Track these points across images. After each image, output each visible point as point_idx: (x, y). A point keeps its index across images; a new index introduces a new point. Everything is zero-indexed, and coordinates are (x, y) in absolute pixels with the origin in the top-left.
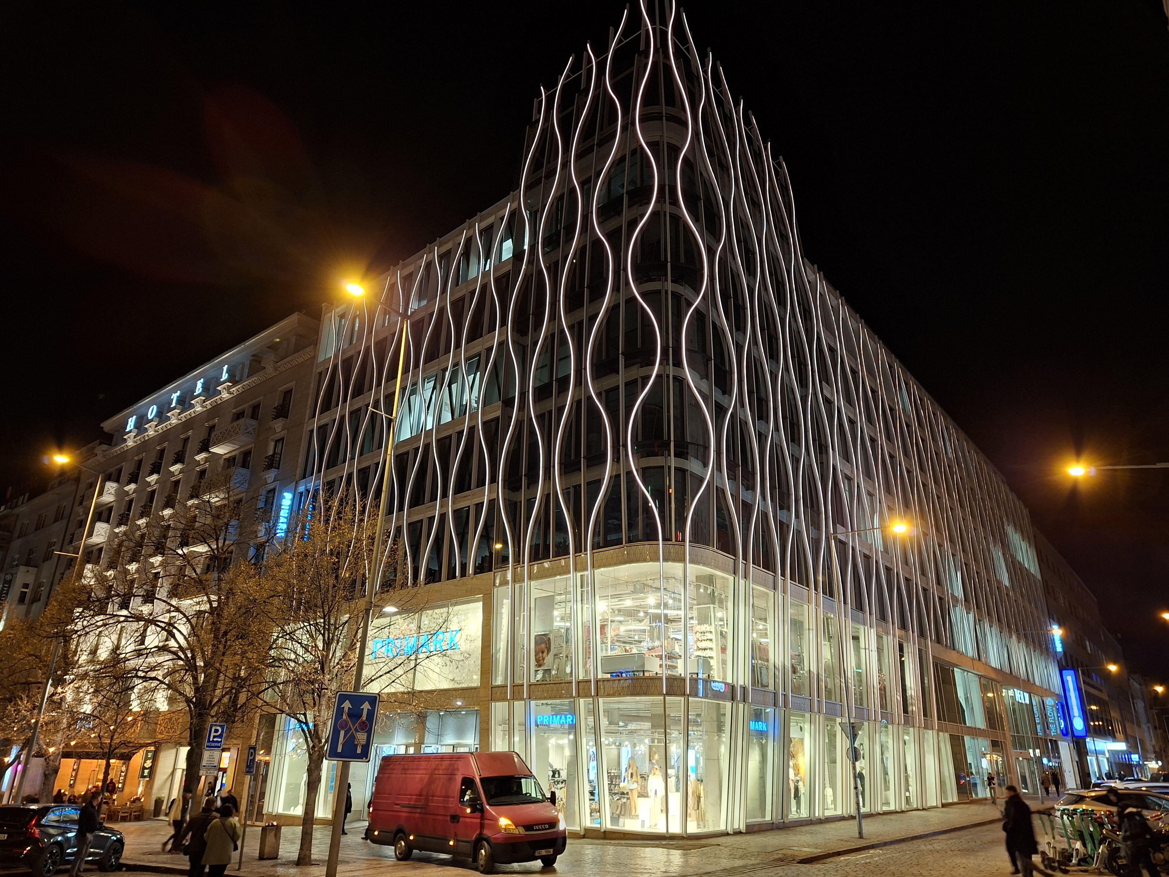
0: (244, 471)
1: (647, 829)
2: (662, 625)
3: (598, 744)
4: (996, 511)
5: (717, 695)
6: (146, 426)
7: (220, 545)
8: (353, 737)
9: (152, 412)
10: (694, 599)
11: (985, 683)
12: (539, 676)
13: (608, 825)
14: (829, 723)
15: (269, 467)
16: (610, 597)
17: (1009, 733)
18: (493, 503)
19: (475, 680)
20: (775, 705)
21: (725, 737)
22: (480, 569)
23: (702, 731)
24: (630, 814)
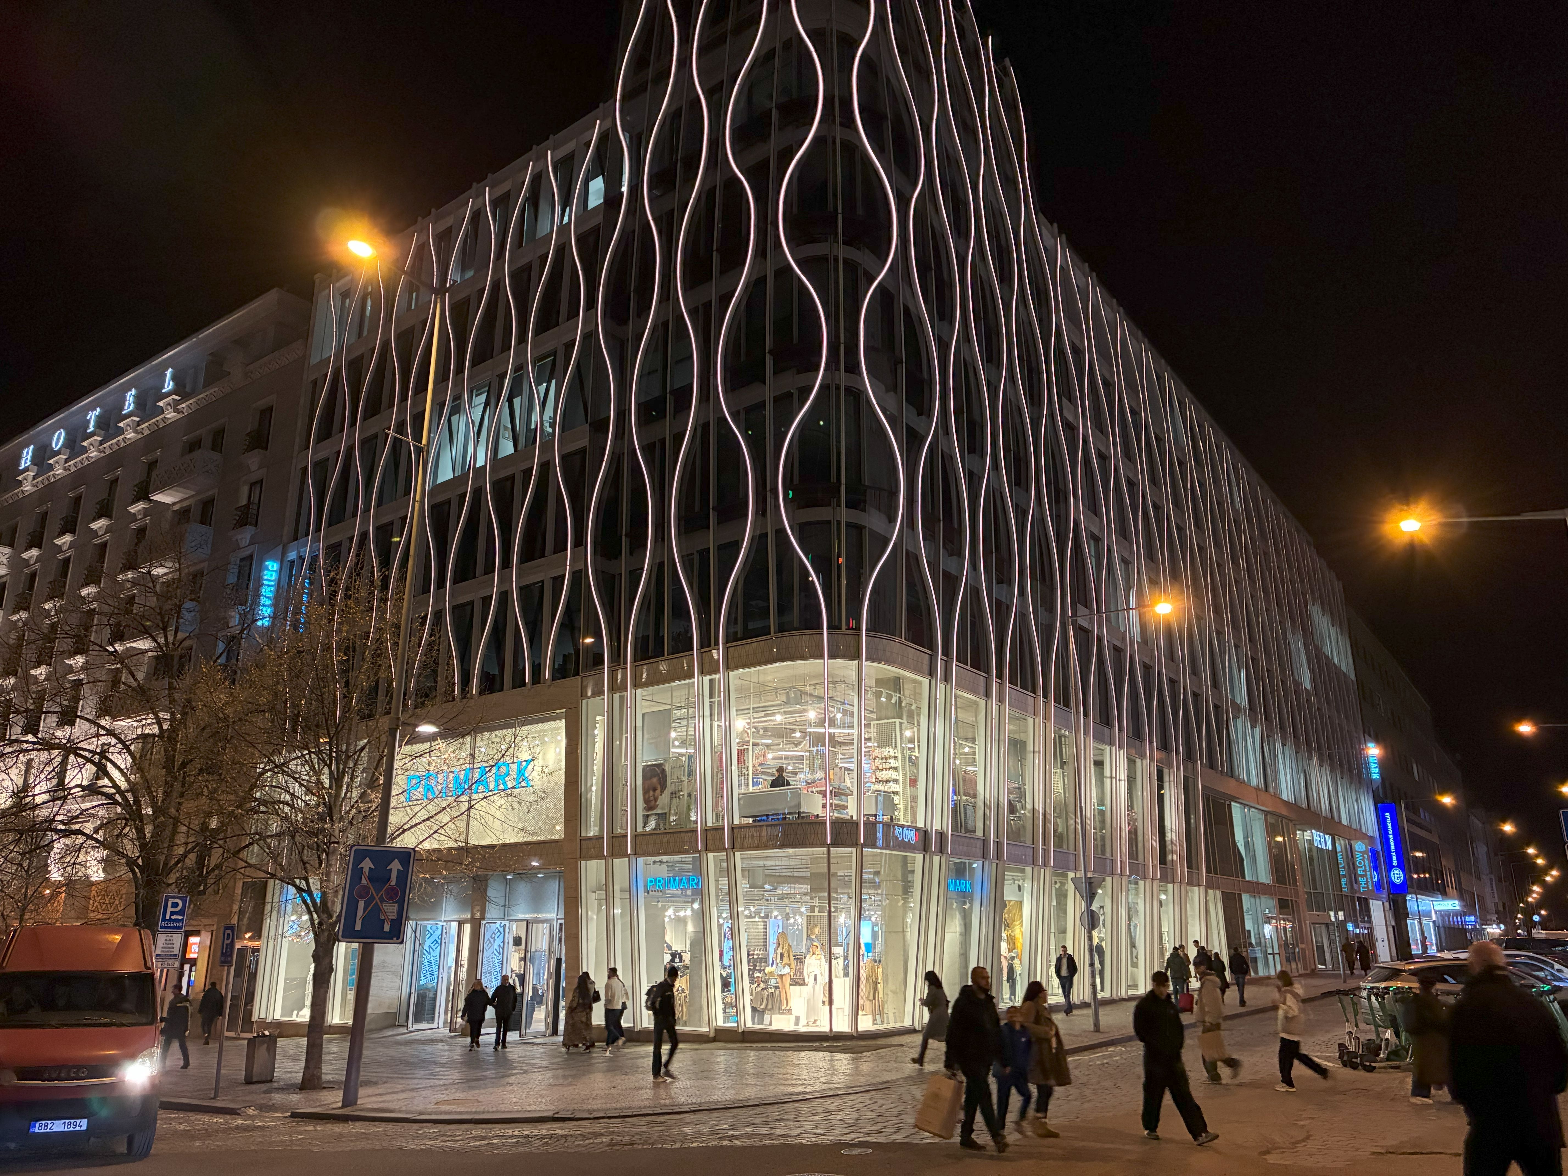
0: (203, 528)
1: (802, 1028)
2: (827, 749)
3: (734, 915)
4: (1298, 585)
5: (904, 846)
6: (51, 462)
7: (171, 639)
8: (378, 910)
9: (58, 439)
10: (872, 712)
11: (1273, 821)
12: (652, 824)
13: (749, 1023)
14: (1058, 879)
15: (242, 523)
16: (751, 711)
17: (1303, 889)
18: (578, 577)
19: (558, 831)
20: (985, 856)
21: (914, 903)
22: (561, 672)
23: (882, 894)
24: (780, 1008)
